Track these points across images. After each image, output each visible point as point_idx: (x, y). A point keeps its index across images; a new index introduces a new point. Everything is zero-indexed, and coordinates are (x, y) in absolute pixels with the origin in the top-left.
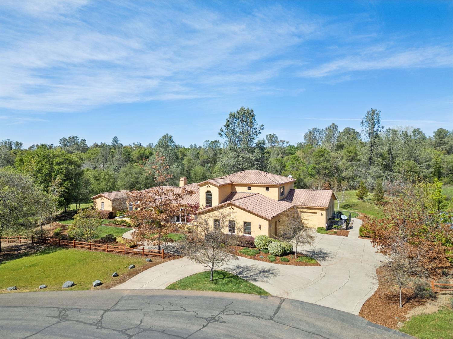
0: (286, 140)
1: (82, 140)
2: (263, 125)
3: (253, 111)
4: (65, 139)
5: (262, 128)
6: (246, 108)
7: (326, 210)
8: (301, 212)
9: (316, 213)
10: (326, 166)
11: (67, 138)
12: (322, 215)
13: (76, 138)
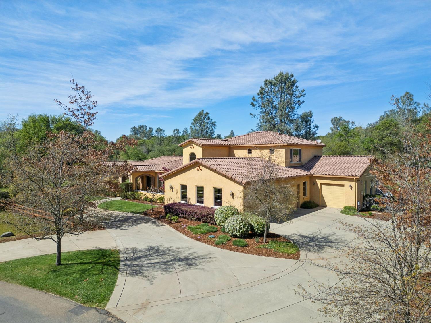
0: (351, 121)
1: (150, 128)
2: (304, 90)
3: (293, 75)
4: (135, 128)
5: (303, 94)
6: (284, 73)
7: (357, 180)
8: (321, 184)
9: (343, 186)
10: (393, 141)
11: (137, 127)
12: (351, 187)
13: (144, 127)
